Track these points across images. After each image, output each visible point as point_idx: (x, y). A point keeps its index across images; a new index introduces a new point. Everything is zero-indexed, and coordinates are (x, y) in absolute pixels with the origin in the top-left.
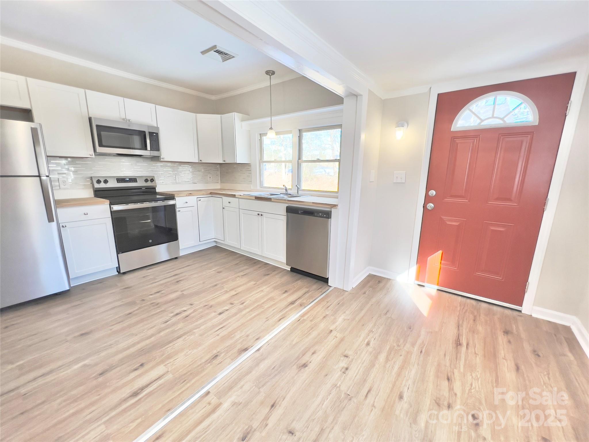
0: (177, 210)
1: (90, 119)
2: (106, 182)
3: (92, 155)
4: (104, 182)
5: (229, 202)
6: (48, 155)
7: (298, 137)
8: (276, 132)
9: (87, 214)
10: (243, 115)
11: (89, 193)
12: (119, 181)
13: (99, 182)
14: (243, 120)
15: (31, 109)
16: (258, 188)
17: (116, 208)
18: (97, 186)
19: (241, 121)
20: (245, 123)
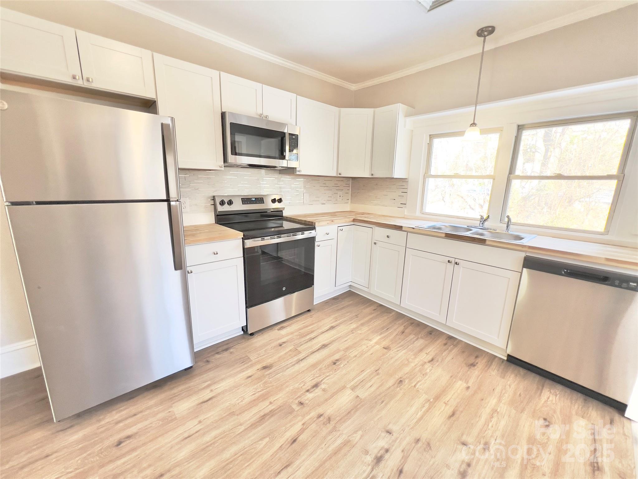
0: (316, 244)
1: (223, 115)
2: (230, 203)
3: (222, 167)
4: (228, 203)
5: (388, 237)
6: (180, 167)
7: (514, 136)
8: (480, 129)
9: (217, 254)
10: (408, 107)
11: (210, 218)
12: (245, 202)
13: (222, 203)
14: (408, 115)
15: (156, 100)
16: (418, 214)
17: (250, 243)
18: (220, 209)
19: (405, 117)
20: (409, 120)
